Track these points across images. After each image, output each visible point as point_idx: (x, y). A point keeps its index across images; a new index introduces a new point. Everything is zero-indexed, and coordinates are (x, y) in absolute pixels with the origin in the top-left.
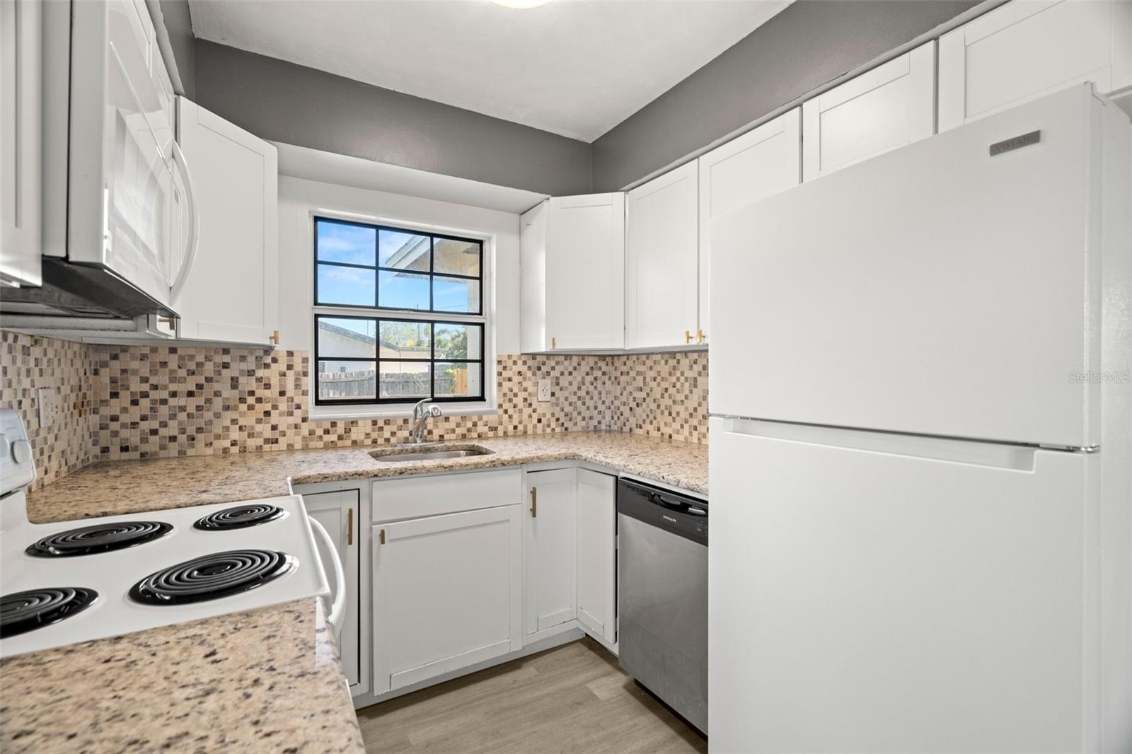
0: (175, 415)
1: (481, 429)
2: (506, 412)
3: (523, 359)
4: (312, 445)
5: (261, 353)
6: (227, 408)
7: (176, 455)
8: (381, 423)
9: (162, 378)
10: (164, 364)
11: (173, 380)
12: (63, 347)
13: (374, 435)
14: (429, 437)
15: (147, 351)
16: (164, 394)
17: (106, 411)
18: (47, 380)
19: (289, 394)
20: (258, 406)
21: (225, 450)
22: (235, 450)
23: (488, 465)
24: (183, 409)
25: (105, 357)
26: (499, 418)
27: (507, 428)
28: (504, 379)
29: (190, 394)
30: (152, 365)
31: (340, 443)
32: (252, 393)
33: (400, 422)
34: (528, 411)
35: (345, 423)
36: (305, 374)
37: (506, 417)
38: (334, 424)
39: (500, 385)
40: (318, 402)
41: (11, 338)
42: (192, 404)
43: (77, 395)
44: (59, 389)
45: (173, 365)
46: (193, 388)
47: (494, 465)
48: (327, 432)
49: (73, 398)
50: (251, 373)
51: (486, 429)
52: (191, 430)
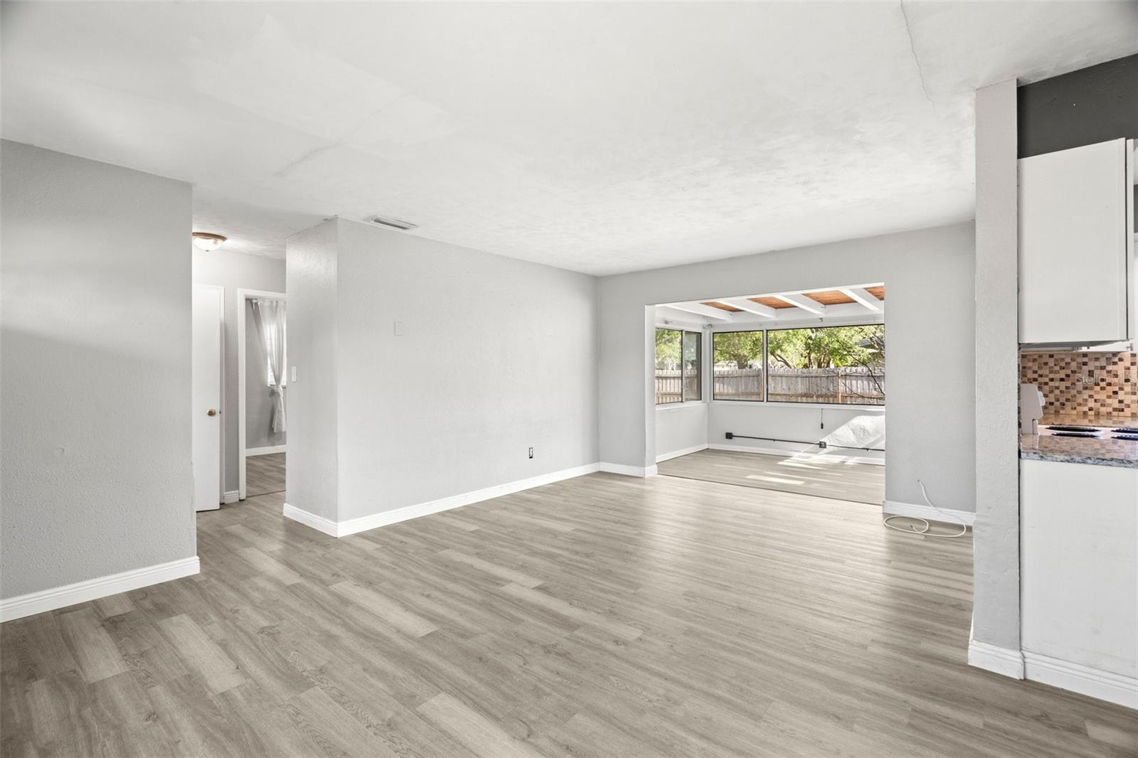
0: (1053, 391)
5: (1111, 356)
6: (1086, 388)
7: (1053, 412)
9: (1045, 371)
10: (1046, 363)
11: (1051, 372)
15: (1036, 357)
16: (1046, 380)
20: (1108, 387)
21: (1085, 413)
22: (1092, 413)
24: (1057, 388)
29: (1062, 380)
30: (1040, 364)
32: (1103, 380)
42: (1063, 385)
45: (1052, 364)
46: (1064, 377)
50: (1103, 368)
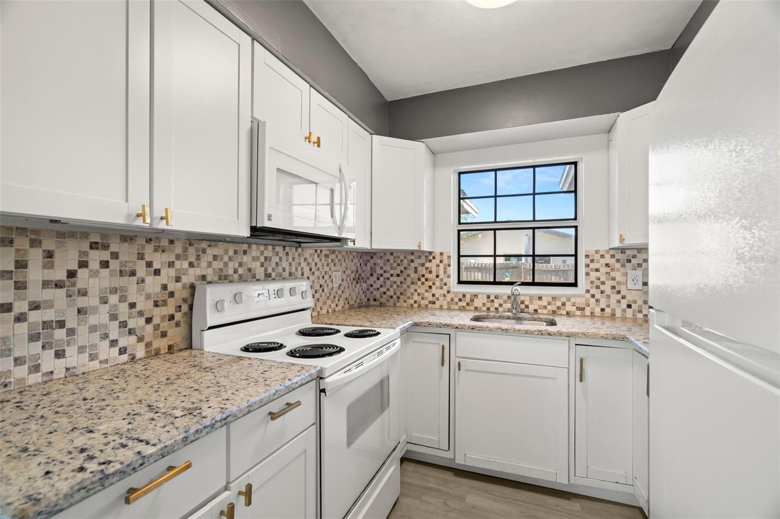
0: (392, 285)
1: (569, 307)
2: (593, 296)
3: (611, 253)
4: (452, 307)
5: (428, 254)
6: (412, 283)
7: (393, 305)
8: (492, 298)
9: (388, 267)
10: (388, 260)
11: (392, 268)
12: (347, 254)
13: (488, 305)
14: (526, 310)
15: (382, 254)
16: (387, 275)
17: (369, 282)
18: (338, 267)
19: (441, 277)
20: (426, 282)
21: (412, 305)
22: (416, 305)
23: (536, 333)
24: (395, 283)
25: (369, 258)
26: (586, 301)
27: (594, 309)
28: (592, 270)
29: (398, 275)
30: (384, 261)
31: (468, 308)
32: (423, 276)
33: (506, 298)
34: (615, 297)
35: (471, 295)
36: (449, 265)
37: (593, 301)
38: (464, 296)
39: (587, 274)
40: (460, 282)
41: (319, 252)
42: (398, 280)
43: (355, 275)
44: (345, 272)
45: (392, 261)
46: (399, 273)
47: (542, 334)
48: (460, 300)
49: (353, 275)
50: (423, 265)
51: (574, 308)
52: (398, 293)
